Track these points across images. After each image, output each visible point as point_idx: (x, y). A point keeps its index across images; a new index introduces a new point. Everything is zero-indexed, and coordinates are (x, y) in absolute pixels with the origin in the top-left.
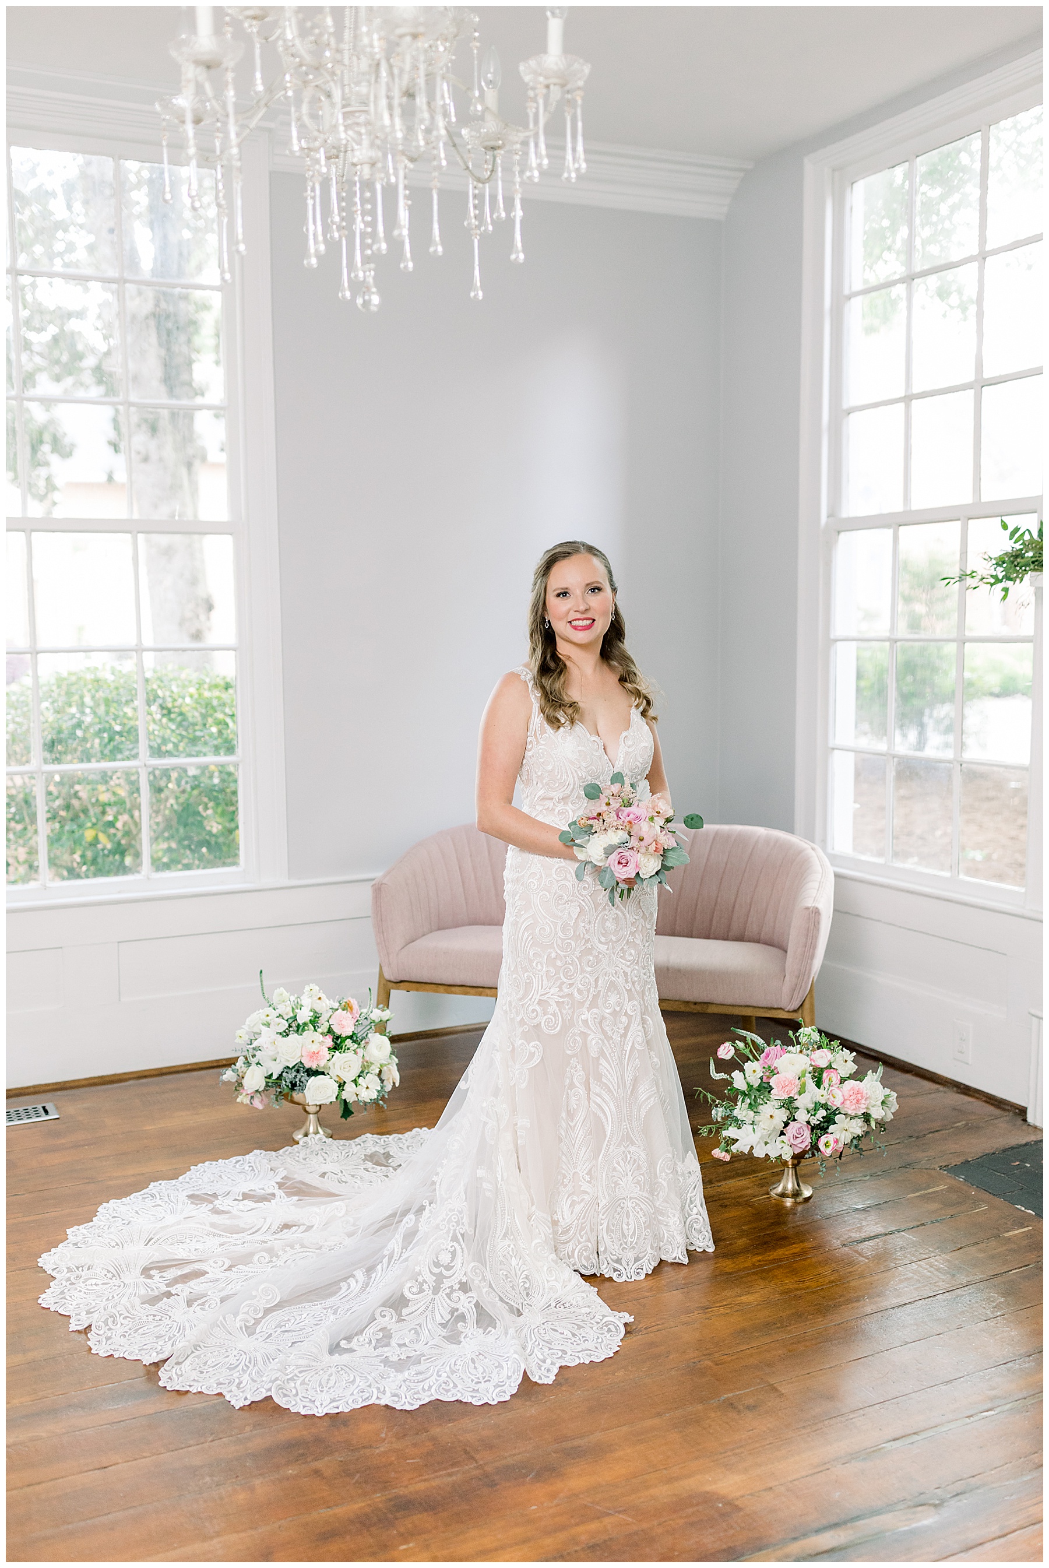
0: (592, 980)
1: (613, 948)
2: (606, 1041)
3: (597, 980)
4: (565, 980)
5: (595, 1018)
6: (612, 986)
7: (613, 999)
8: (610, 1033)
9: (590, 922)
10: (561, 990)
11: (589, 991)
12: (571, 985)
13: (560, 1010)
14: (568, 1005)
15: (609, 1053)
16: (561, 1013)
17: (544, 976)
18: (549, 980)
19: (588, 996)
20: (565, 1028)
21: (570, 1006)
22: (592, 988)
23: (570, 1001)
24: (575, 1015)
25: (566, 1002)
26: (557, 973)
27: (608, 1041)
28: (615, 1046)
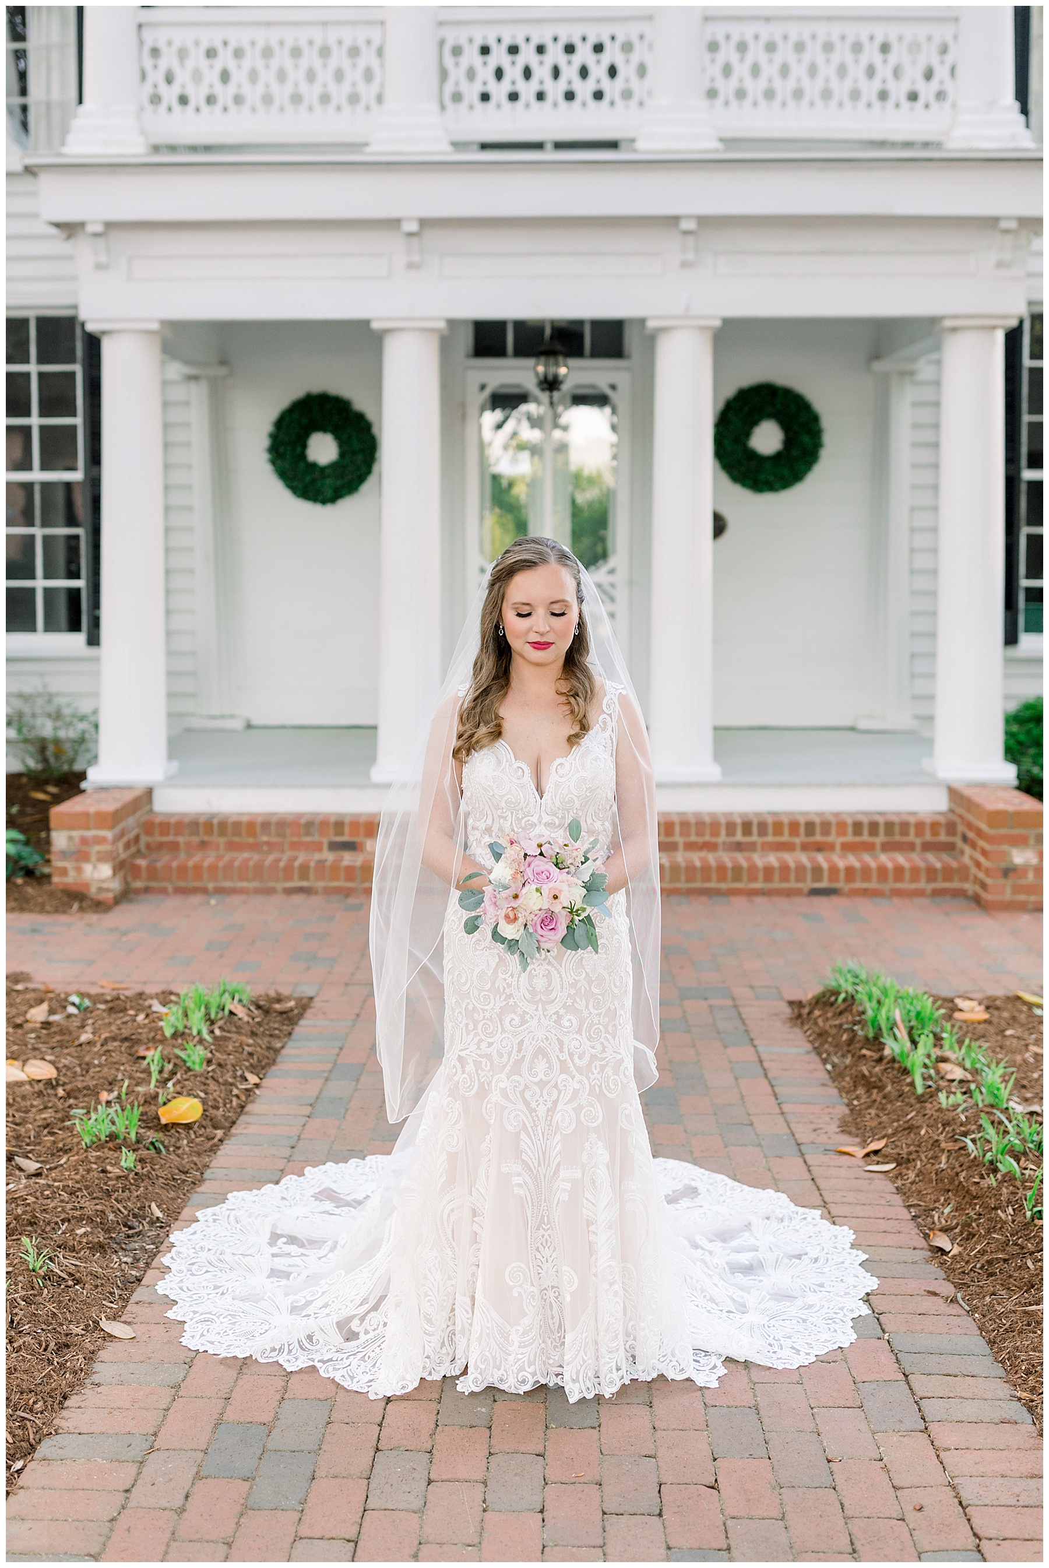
0: (515, 1042)
1: (544, 1009)
2: (528, 1114)
3: (521, 1043)
4: (483, 1038)
5: (516, 1086)
6: (541, 1053)
7: (540, 1068)
8: (533, 1105)
9: (512, 976)
10: (479, 1047)
12: (490, 1045)
13: (477, 1070)
14: (486, 1066)
15: (532, 1127)
16: (478, 1075)
17: (464, 1030)
18: (468, 1034)
19: (509, 1060)
20: (483, 1092)
21: (488, 1068)
22: (514, 1051)
23: (488, 1063)
24: (494, 1080)
25: (484, 1063)
26: (475, 1028)
27: (531, 1113)
28: (539, 1120)
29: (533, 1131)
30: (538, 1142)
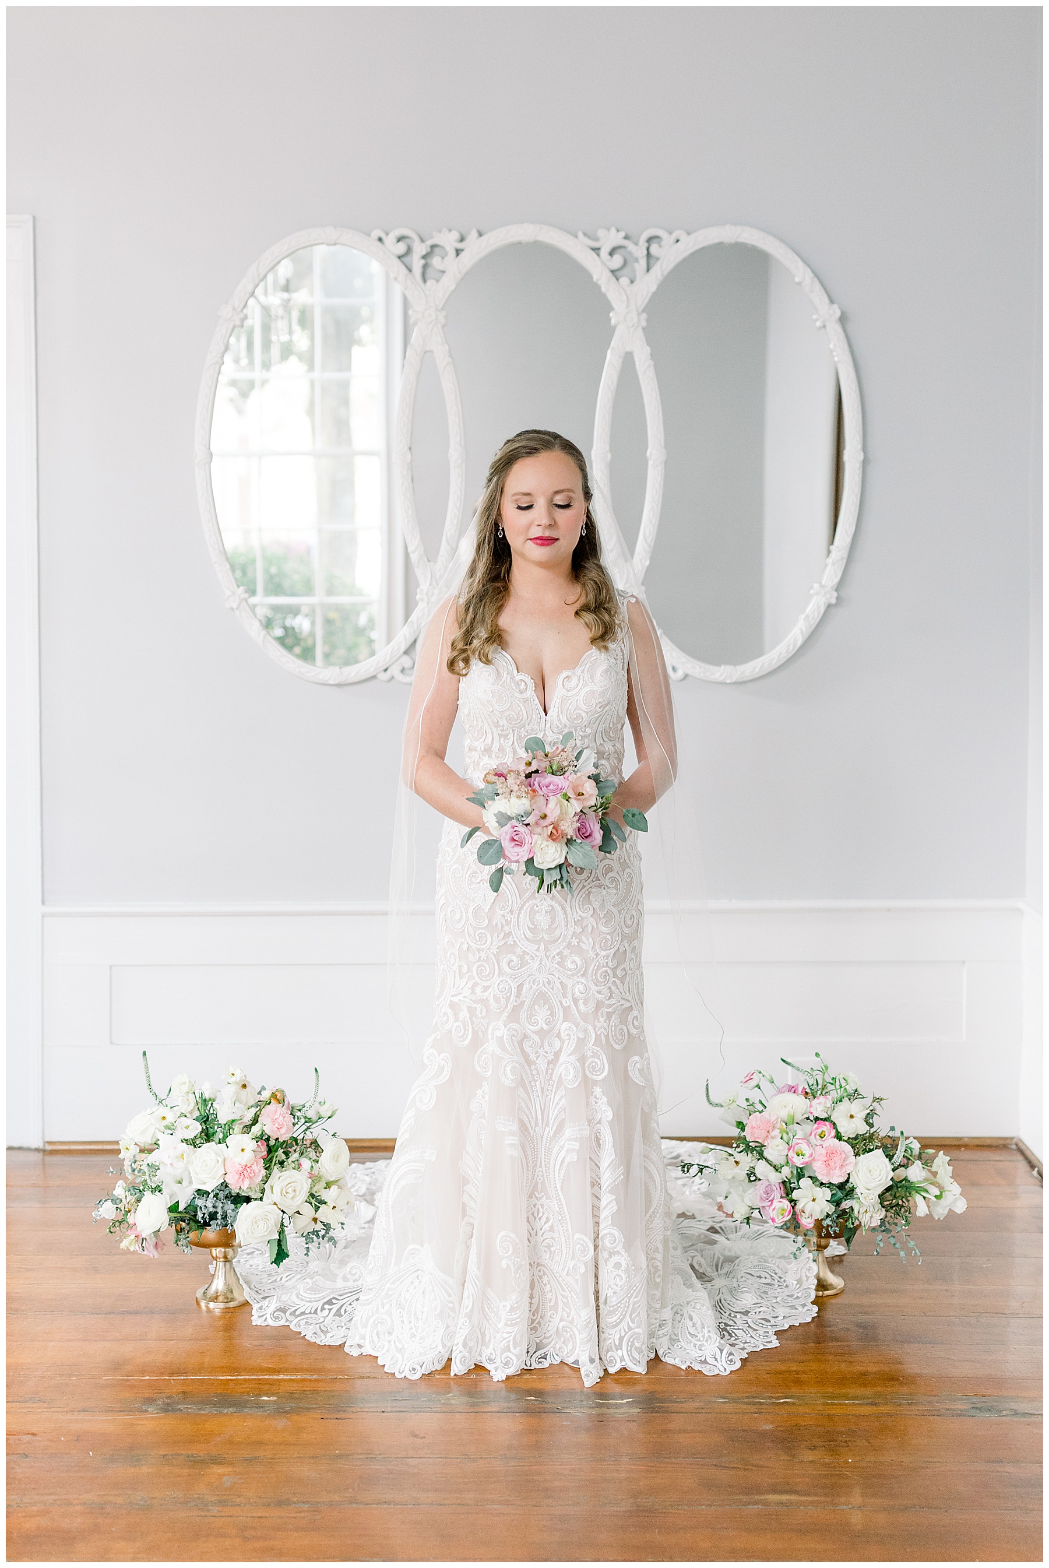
0: (514, 986)
1: (546, 950)
2: (526, 1067)
3: (520, 987)
4: (479, 981)
5: (513, 1035)
6: (542, 998)
7: (541, 1015)
8: (533, 1057)
9: (511, 911)
10: (473, 992)
11: (508, 999)
12: (486, 989)
13: (471, 1018)
14: (481, 1013)
15: (530, 1082)
16: (472, 1023)
17: (457, 973)
18: (461, 978)
19: (506, 1006)
20: (477, 1042)
21: (484, 1014)
22: (512, 996)
23: (483, 1008)
24: (491, 1028)
25: (479, 1010)
26: (469, 970)
27: (530, 1066)
28: (538, 1074)
29: (532, 1087)
30: (538, 1099)
